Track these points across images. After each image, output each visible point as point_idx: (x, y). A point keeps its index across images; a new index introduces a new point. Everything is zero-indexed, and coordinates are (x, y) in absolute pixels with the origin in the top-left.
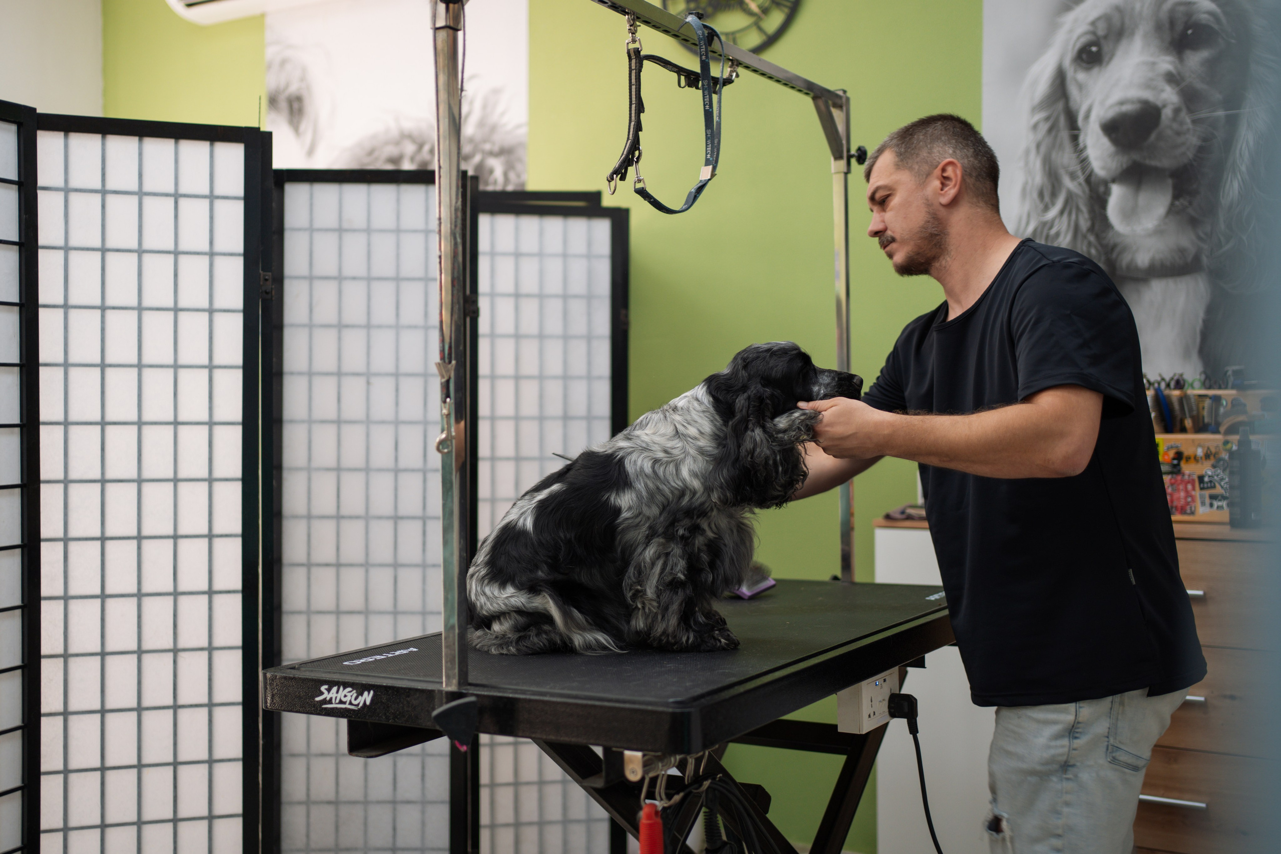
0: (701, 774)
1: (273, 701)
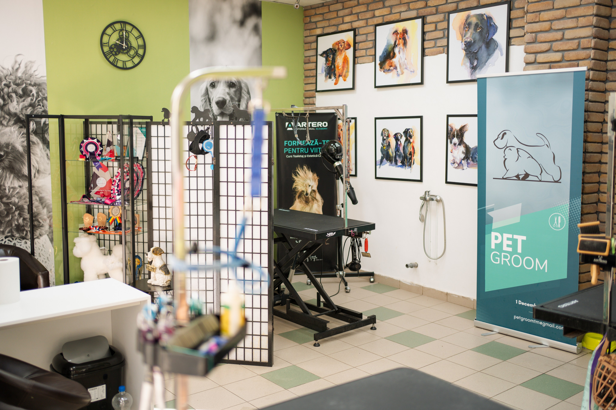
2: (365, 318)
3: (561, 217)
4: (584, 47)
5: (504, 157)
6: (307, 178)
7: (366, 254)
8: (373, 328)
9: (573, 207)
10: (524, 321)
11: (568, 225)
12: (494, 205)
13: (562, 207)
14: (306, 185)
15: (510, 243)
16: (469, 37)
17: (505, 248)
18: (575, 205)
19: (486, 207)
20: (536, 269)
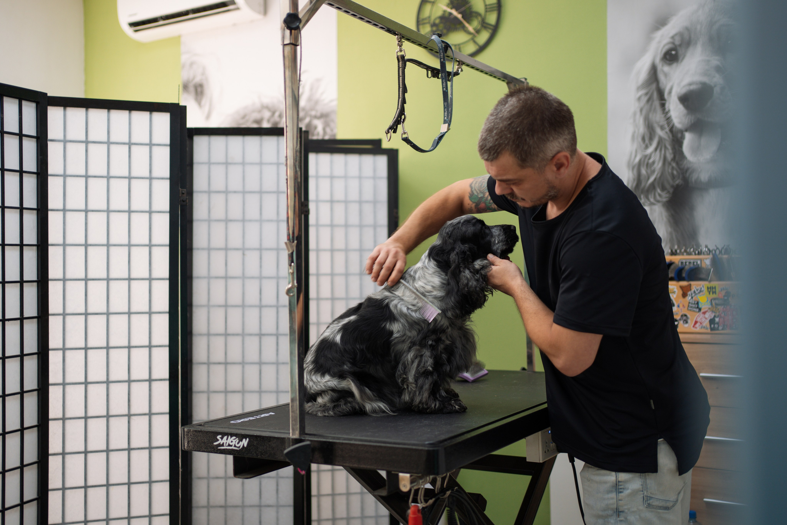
0: (445, 487)
1: (188, 445)
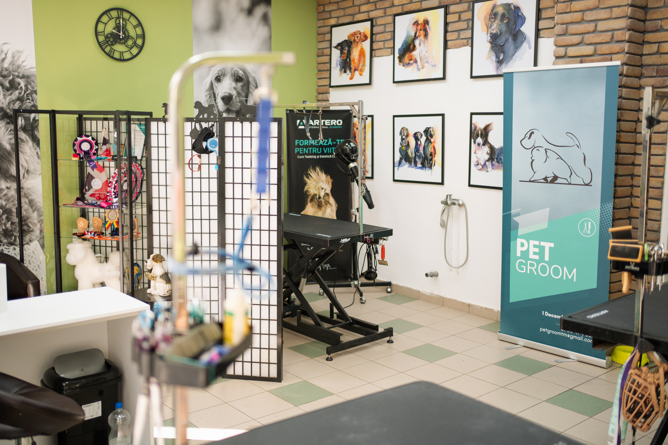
2: (381, 330)
3: (592, 222)
4: (617, 40)
5: (531, 158)
6: (320, 181)
7: (383, 263)
8: (390, 342)
9: (604, 212)
10: (551, 334)
11: (599, 231)
12: (520, 209)
13: (592, 212)
14: (318, 187)
15: (537, 250)
16: (495, 28)
17: (531, 256)
18: (606, 209)
19: (512, 212)
20: (565, 279)
